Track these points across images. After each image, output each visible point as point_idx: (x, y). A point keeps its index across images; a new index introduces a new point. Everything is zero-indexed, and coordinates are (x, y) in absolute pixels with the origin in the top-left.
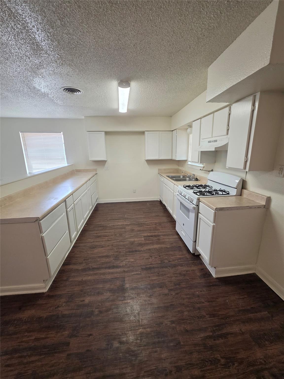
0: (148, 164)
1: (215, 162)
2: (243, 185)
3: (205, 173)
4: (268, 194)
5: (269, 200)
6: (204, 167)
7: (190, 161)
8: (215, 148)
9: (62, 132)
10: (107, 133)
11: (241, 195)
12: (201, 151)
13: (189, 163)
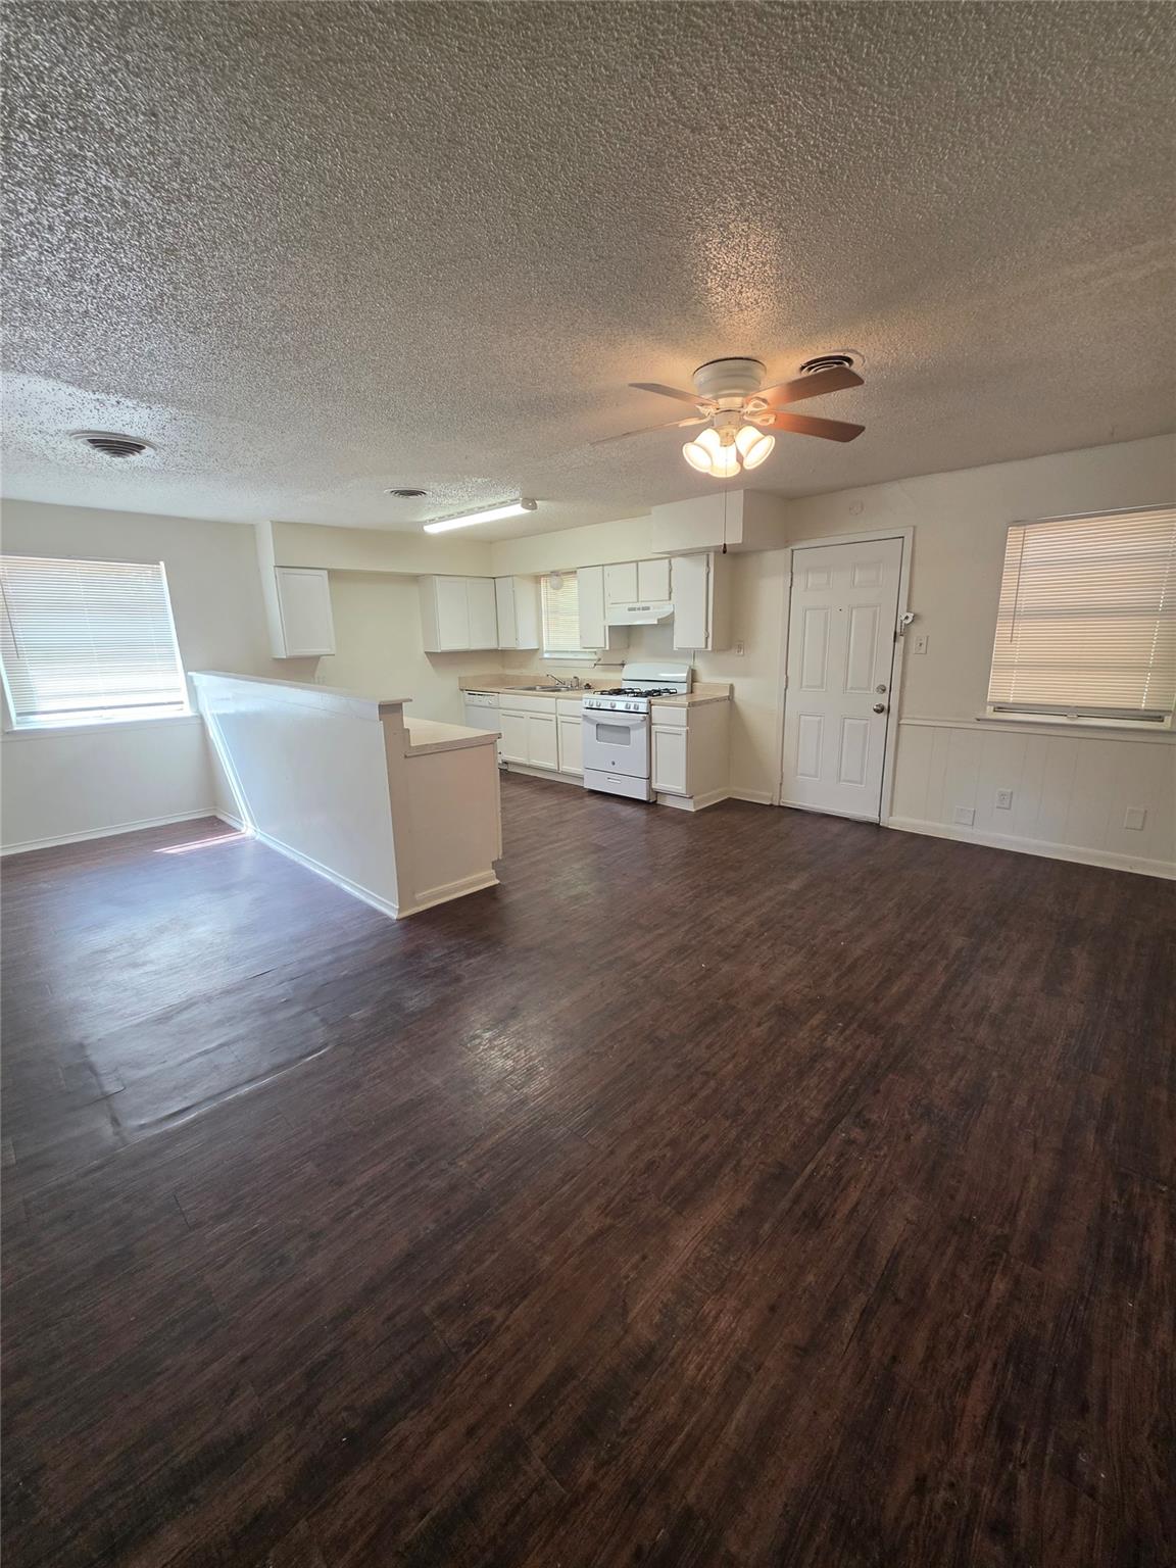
0: (433, 665)
1: (629, 647)
2: (693, 678)
3: (603, 671)
4: (729, 681)
5: (732, 688)
6: (600, 660)
7: (547, 652)
8: (658, 620)
9: (162, 563)
10: (334, 575)
11: (692, 692)
12: (610, 627)
13: (546, 656)
